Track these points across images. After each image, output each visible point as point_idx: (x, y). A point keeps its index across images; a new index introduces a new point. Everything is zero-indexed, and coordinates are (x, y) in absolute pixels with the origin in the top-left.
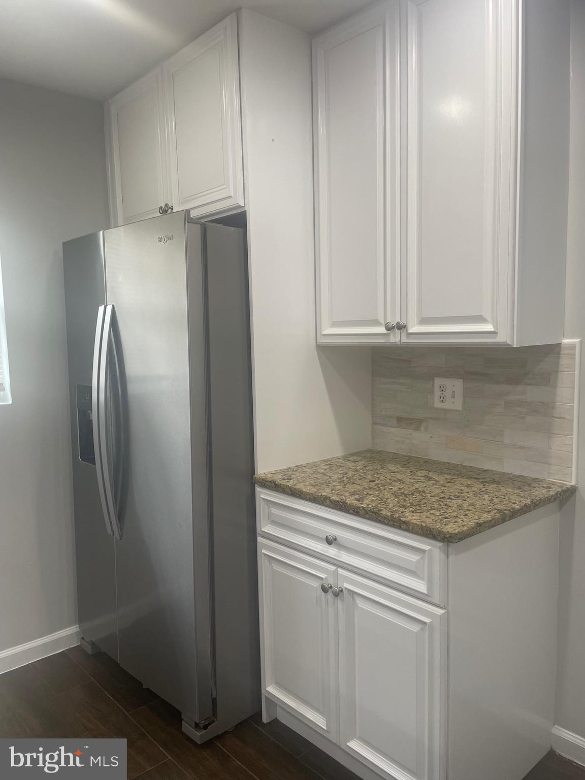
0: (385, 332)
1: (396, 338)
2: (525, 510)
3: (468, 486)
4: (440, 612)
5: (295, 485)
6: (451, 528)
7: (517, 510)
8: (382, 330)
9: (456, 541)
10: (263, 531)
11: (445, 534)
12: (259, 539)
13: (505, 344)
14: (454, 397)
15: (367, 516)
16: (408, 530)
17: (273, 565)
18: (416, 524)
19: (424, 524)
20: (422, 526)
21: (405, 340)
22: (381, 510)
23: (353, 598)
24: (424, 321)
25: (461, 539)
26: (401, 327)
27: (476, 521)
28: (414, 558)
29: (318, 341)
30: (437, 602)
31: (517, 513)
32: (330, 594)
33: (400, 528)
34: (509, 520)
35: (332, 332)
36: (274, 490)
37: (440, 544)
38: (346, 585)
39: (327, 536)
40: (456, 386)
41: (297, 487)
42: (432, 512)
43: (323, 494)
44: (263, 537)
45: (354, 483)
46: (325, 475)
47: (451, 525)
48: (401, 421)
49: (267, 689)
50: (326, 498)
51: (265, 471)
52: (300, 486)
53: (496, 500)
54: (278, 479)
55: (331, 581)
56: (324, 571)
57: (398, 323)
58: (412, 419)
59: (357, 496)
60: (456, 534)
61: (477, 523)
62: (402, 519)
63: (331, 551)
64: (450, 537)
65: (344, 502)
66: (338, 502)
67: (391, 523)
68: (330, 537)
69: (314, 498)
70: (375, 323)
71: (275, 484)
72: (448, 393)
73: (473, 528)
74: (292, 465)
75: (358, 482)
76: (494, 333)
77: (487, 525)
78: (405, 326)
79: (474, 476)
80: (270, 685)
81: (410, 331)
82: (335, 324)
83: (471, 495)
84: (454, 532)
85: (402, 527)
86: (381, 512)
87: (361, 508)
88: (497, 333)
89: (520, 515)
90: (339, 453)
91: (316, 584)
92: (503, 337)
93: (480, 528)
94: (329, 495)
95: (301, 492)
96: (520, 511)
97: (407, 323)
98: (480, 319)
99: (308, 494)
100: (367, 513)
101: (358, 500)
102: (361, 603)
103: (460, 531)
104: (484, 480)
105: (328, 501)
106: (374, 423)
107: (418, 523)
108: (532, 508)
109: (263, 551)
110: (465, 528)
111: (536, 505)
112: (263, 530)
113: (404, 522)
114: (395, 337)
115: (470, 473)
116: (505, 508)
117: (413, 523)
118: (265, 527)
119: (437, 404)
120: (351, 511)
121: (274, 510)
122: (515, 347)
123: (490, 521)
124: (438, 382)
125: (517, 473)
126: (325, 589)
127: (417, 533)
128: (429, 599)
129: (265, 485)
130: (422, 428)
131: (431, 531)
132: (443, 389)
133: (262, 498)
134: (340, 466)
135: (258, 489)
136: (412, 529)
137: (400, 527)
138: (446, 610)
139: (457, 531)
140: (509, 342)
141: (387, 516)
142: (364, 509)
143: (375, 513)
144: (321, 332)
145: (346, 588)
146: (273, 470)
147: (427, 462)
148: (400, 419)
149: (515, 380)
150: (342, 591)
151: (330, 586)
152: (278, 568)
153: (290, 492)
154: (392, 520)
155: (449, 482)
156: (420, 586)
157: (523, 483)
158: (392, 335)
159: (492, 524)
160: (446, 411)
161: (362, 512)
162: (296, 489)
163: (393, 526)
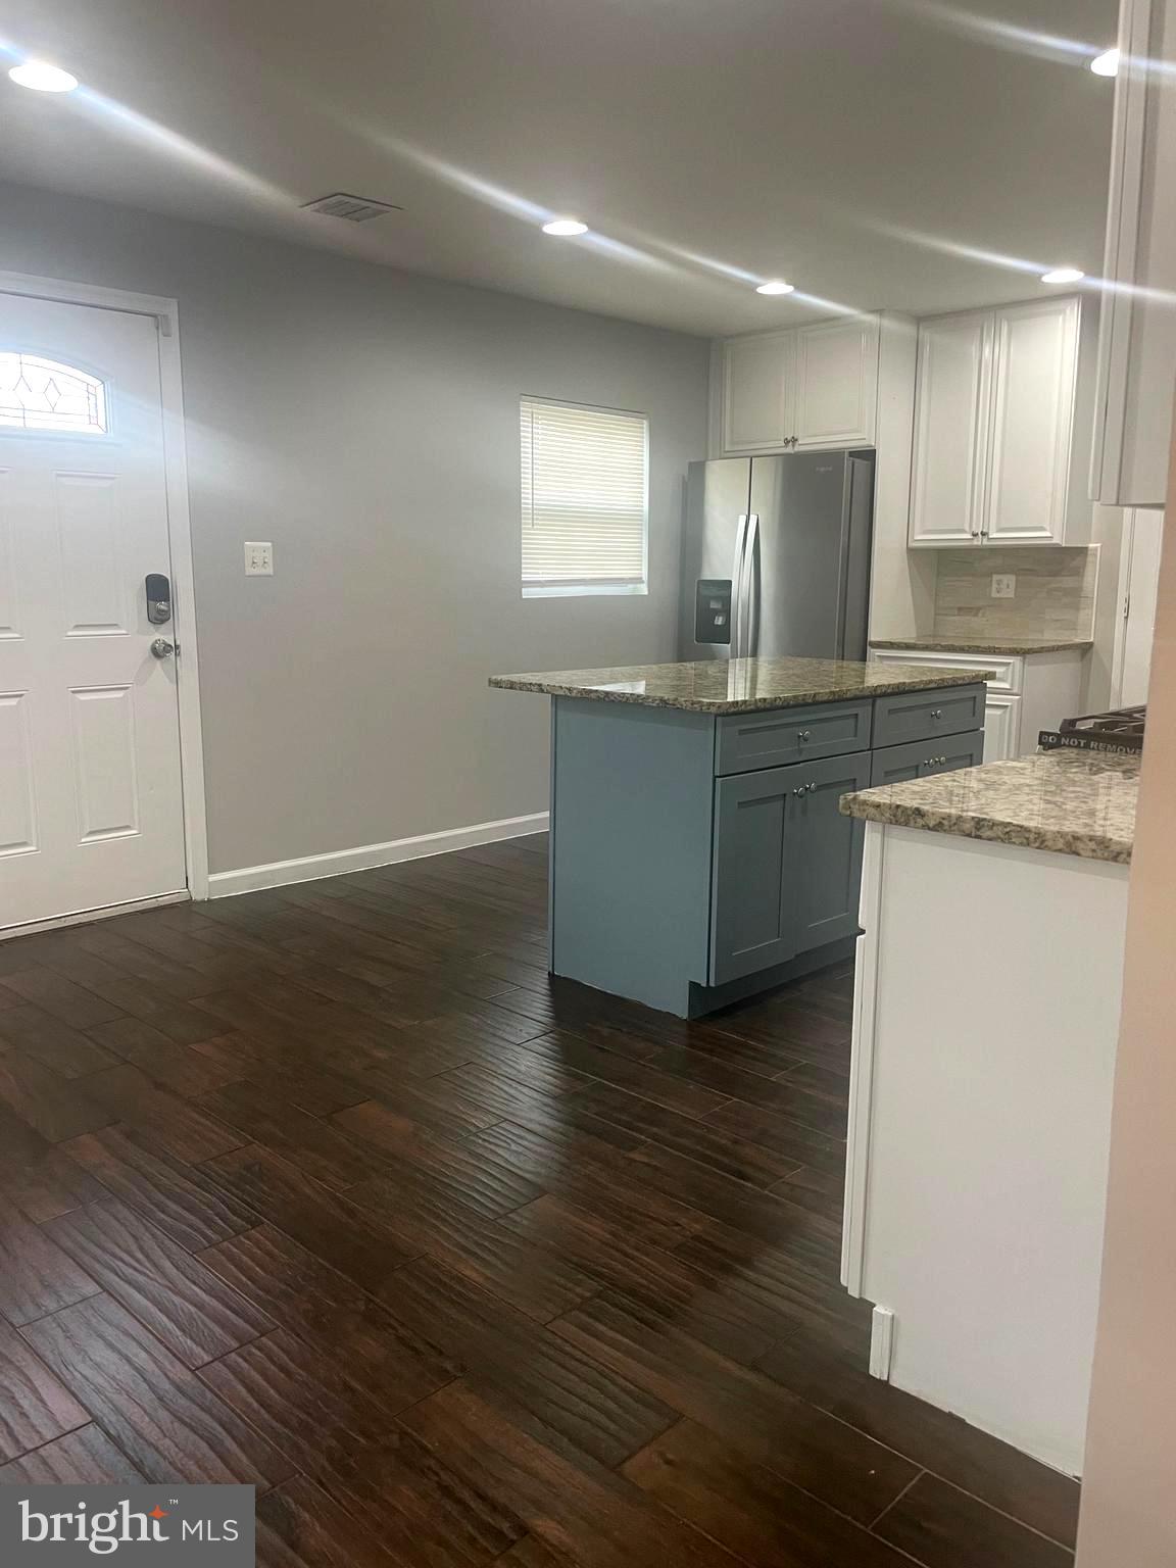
1: (977, 542)
4: (1017, 698)
8: (970, 536)
9: (1031, 655)
11: (1025, 650)
13: (1057, 545)
21: (985, 542)
24: (1000, 530)
28: (1002, 670)
29: (908, 545)
30: (1017, 692)
35: (922, 538)
36: (883, 649)
37: (1019, 658)
43: (934, 643)
48: (962, 611)
51: (875, 641)
62: (996, 647)
64: (1028, 651)
66: (947, 646)
71: (884, 644)
76: (1050, 538)
82: (926, 532)
88: (1053, 538)
92: (1056, 541)
93: (1043, 649)
95: (915, 644)
98: (1042, 529)
99: (920, 645)
105: (939, 647)
106: (936, 614)
113: (997, 649)
119: (994, 595)
122: (1063, 547)
124: (995, 577)
128: (1011, 692)
129: (877, 647)
130: (980, 615)
140: (1060, 543)
144: (912, 538)
146: (880, 640)
148: (960, 609)
149: (1055, 573)
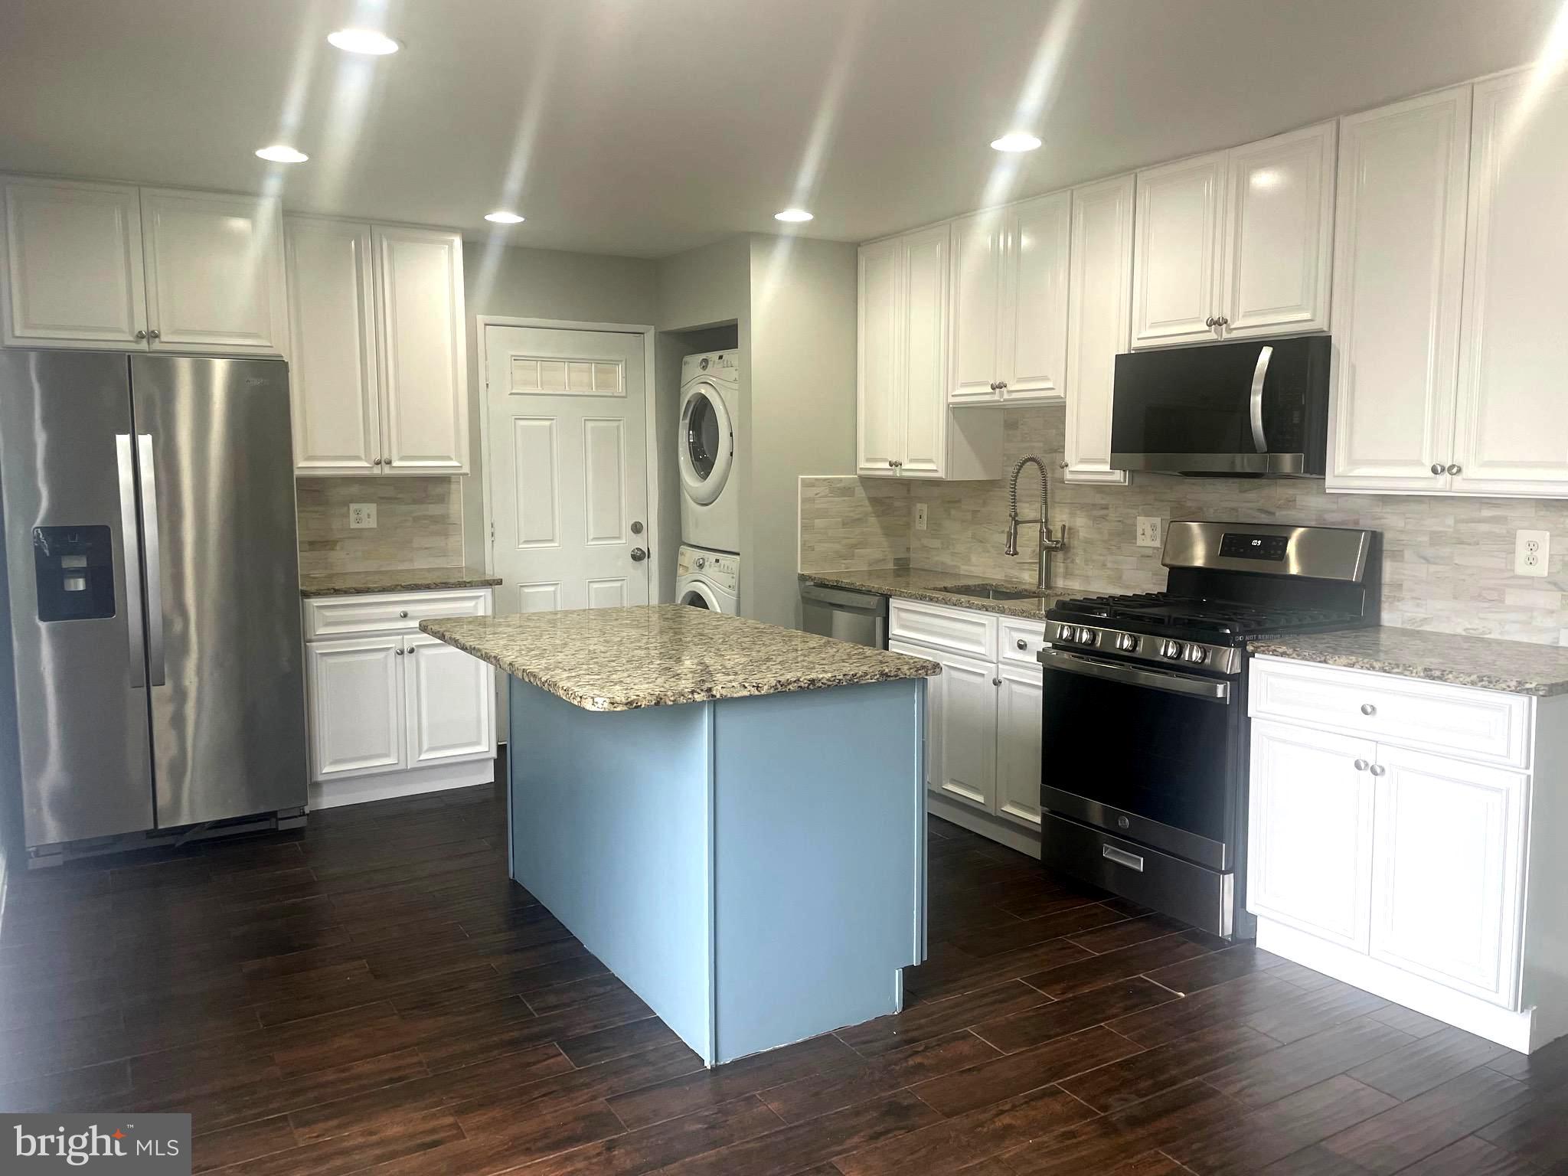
10: (318, 636)
12: (312, 643)
14: (369, 518)
16: (471, 587)
21: (387, 471)
24: (402, 459)
26: (387, 462)
33: (465, 587)
36: (333, 595)
40: (370, 509)
44: (314, 640)
48: (314, 545)
49: (323, 771)
50: (396, 586)
56: (394, 642)
57: (384, 459)
58: (325, 542)
68: (401, 614)
70: (364, 459)
72: (364, 515)
78: (390, 462)
80: (328, 765)
81: (392, 465)
88: (462, 467)
91: (384, 655)
97: (393, 458)
98: (449, 458)
102: (428, 652)
114: (378, 469)
119: (354, 525)
121: (328, 613)
124: (353, 507)
127: (477, 586)
130: (338, 548)
132: (358, 512)
133: (317, 606)
135: (306, 601)
145: (416, 646)
148: (312, 543)
149: (418, 501)
150: (413, 649)
152: (332, 661)
153: (355, 592)
158: (375, 468)
160: (361, 530)
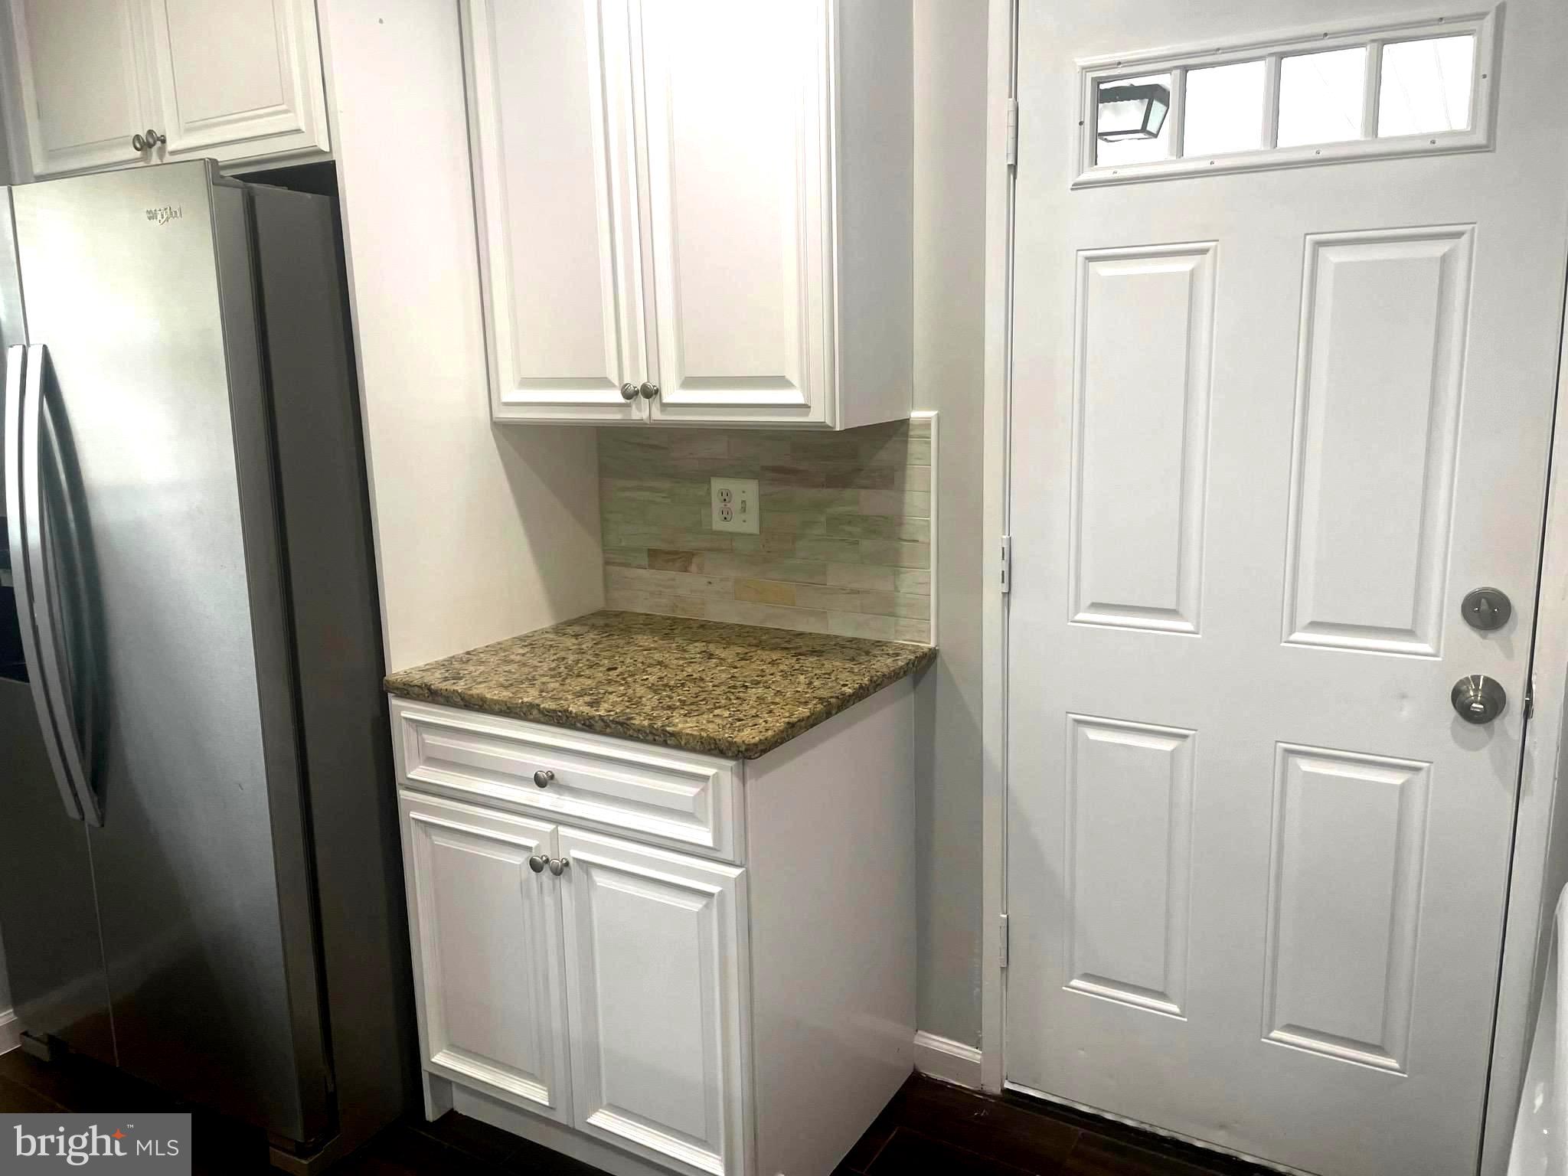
0: (622, 400)
1: (642, 412)
2: (862, 693)
3: (773, 663)
4: (733, 872)
5: (470, 689)
6: (748, 735)
7: (849, 696)
8: (617, 397)
9: (756, 755)
10: (409, 779)
11: (738, 747)
12: (403, 794)
13: (822, 425)
14: (745, 511)
15: (608, 730)
16: (678, 747)
17: (434, 837)
18: (691, 735)
19: (704, 734)
20: (702, 737)
21: (658, 415)
22: (632, 718)
23: (588, 874)
24: (689, 383)
25: (764, 751)
26: (650, 393)
27: (787, 720)
28: (689, 790)
29: (494, 416)
30: (730, 858)
31: (848, 701)
32: (546, 874)
33: (665, 744)
34: (836, 713)
35: (521, 397)
36: (430, 702)
37: (731, 763)
38: (575, 853)
39: (536, 774)
40: (746, 491)
41: (474, 692)
42: (717, 712)
43: (525, 700)
44: (408, 788)
45: (579, 676)
46: (525, 665)
47: (747, 731)
48: (657, 557)
49: (433, 1060)
50: (532, 706)
51: (406, 668)
52: (479, 690)
53: (816, 683)
54: (435, 680)
55: (547, 852)
56: (534, 836)
57: (644, 386)
58: (676, 553)
59: (587, 699)
60: (755, 745)
61: (788, 723)
62: (668, 729)
63: (545, 799)
64: (747, 750)
65: (566, 711)
66: (555, 711)
67: (650, 737)
68: (542, 775)
69: (508, 708)
70: (603, 383)
71: (429, 689)
72: (735, 505)
73: (782, 732)
74: (458, 651)
75: (587, 672)
76: (805, 407)
77: (803, 724)
78: (657, 392)
79: (783, 646)
80: (439, 1051)
81: (665, 401)
82: (527, 383)
83: (778, 678)
84: (753, 741)
85: (669, 742)
86: (633, 722)
87: (597, 718)
88: (810, 407)
89: (854, 704)
90: (546, 622)
91: (519, 860)
92: (818, 415)
93: (793, 730)
94: (537, 702)
95: (483, 700)
96: (854, 697)
97: (660, 384)
99: (496, 702)
100: (607, 726)
101: (590, 704)
102: (601, 880)
103: (762, 738)
104: (798, 651)
105: (535, 712)
106: (607, 563)
107: (695, 733)
108: (872, 690)
109: (413, 815)
110: (770, 733)
111: (877, 684)
112: (409, 776)
113: (672, 734)
114: (640, 410)
115: (773, 641)
116: (830, 695)
117: (687, 734)
118: (413, 769)
119: (718, 524)
120: (579, 725)
121: (431, 739)
122: (838, 430)
123: (809, 717)
124: (717, 485)
125: (849, 633)
126: (536, 866)
127: (693, 750)
128: (717, 855)
129: (408, 693)
130: (693, 568)
131: (716, 744)
132: (726, 497)
133: (406, 719)
134: (551, 646)
135: (394, 702)
136: (686, 744)
137: (665, 741)
138: (744, 869)
139: (757, 738)
140: (829, 422)
141: (644, 727)
142: (603, 720)
143: (622, 724)
144: (499, 397)
145: (574, 858)
146: (421, 663)
147: (703, 626)
148: (653, 554)
149: (839, 481)
150: (567, 864)
151: (544, 858)
152: (440, 841)
153: (462, 703)
154: (651, 733)
155: (742, 659)
156: (703, 836)
157: (856, 649)
158: (634, 407)
159: (812, 722)
160: (733, 535)
161: (599, 725)
162: (472, 695)
163: (654, 742)
